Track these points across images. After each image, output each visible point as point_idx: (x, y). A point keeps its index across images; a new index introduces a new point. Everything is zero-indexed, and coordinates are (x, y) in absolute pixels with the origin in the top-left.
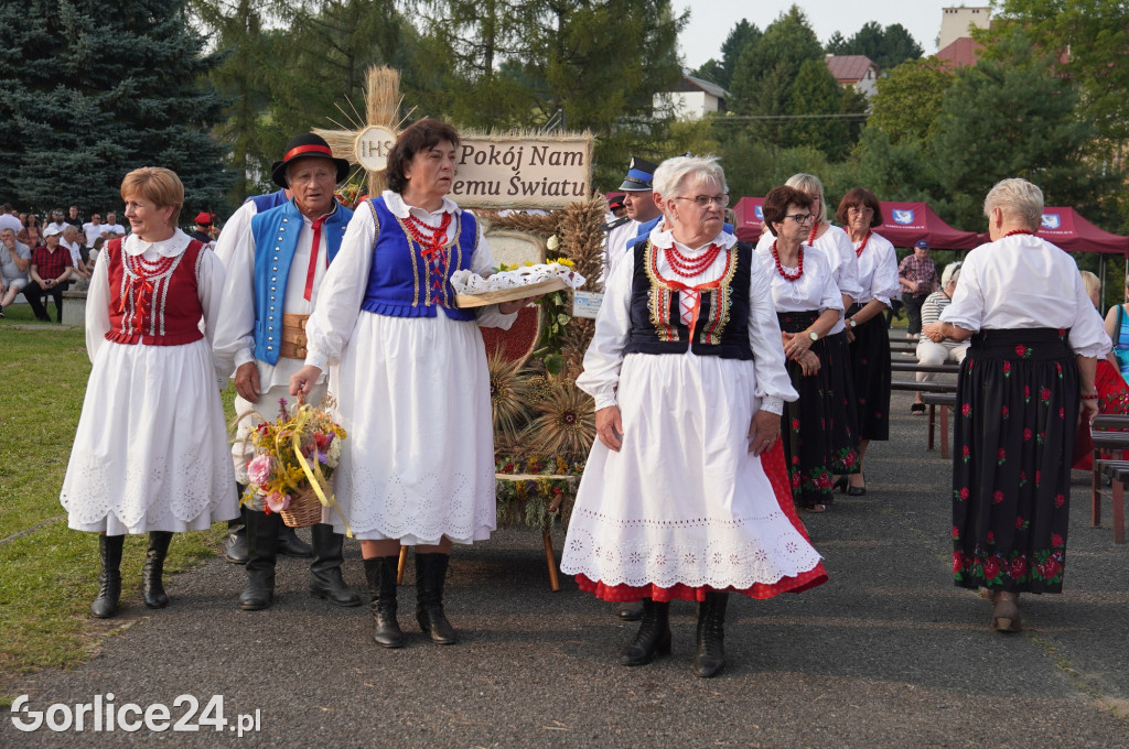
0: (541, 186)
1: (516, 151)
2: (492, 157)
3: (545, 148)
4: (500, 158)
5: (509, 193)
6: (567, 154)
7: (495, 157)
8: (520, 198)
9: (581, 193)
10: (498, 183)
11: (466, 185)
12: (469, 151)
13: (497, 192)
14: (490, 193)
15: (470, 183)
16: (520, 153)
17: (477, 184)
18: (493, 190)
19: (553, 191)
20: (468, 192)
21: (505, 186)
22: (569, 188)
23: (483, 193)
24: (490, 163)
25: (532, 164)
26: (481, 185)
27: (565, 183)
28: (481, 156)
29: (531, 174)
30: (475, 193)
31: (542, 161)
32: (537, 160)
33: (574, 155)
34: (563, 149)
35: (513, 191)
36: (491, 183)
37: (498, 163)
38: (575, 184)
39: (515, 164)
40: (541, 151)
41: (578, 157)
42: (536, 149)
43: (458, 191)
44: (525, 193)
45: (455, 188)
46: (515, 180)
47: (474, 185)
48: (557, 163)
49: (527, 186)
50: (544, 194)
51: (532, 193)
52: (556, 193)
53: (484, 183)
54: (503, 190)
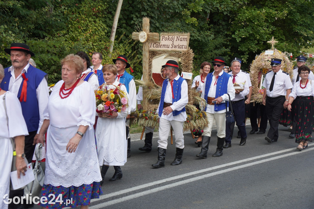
0: (178, 46)
1: (173, 37)
2: (168, 39)
3: (179, 37)
4: (170, 39)
6: (184, 38)
8: (173, 49)
9: (186, 48)
12: (163, 38)
13: (169, 48)
15: (163, 45)
16: (174, 38)
17: (165, 45)
18: (168, 47)
19: (180, 47)
20: (163, 47)
21: (171, 46)
22: (184, 47)
23: (166, 48)
25: (176, 41)
27: (183, 45)
28: (166, 38)
29: (176, 43)
31: (178, 40)
32: (177, 40)
33: (185, 39)
34: (183, 37)
35: (172, 47)
36: (168, 45)
37: (169, 40)
38: (185, 46)
39: (173, 41)
40: (178, 37)
41: (186, 39)
42: (177, 37)
43: (161, 47)
44: (174, 48)
45: (160, 46)
46: (173, 45)
48: (182, 41)
49: (175, 46)
50: (178, 48)
51: (176, 48)
52: (181, 48)
54: (170, 47)
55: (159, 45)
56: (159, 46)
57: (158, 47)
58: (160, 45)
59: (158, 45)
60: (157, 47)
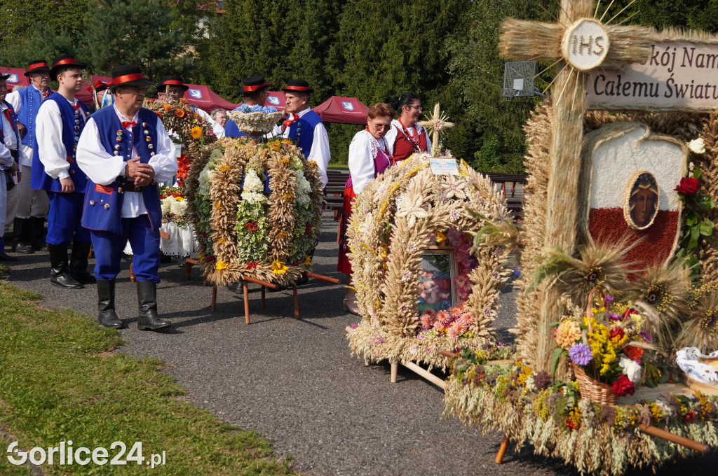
0: (689, 88)
1: (671, 52)
2: (652, 57)
3: (693, 49)
4: (659, 59)
5: (666, 96)
6: (709, 57)
7: (654, 57)
8: (673, 101)
10: (658, 85)
11: (633, 86)
13: (656, 95)
14: (652, 96)
15: (635, 84)
16: (674, 54)
17: (641, 85)
18: (654, 92)
20: (634, 95)
21: (663, 88)
22: (710, 91)
23: (646, 95)
24: (651, 64)
25: (683, 65)
26: (644, 87)
27: (707, 86)
30: (640, 95)
31: (690, 63)
32: (687, 62)
34: (707, 51)
35: (668, 94)
36: (652, 84)
37: (657, 64)
38: (715, 87)
39: (670, 65)
40: (690, 52)
42: (686, 51)
43: (626, 92)
44: (677, 95)
46: (670, 82)
47: (638, 86)
48: (702, 65)
49: (679, 89)
50: (691, 97)
51: (683, 95)
52: (701, 96)
53: (646, 84)
54: (661, 92)
55: (619, 84)
56: (618, 87)
57: (615, 91)
58: (623, 82)
59: (616, 85)
60: (612, 93)
